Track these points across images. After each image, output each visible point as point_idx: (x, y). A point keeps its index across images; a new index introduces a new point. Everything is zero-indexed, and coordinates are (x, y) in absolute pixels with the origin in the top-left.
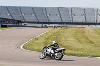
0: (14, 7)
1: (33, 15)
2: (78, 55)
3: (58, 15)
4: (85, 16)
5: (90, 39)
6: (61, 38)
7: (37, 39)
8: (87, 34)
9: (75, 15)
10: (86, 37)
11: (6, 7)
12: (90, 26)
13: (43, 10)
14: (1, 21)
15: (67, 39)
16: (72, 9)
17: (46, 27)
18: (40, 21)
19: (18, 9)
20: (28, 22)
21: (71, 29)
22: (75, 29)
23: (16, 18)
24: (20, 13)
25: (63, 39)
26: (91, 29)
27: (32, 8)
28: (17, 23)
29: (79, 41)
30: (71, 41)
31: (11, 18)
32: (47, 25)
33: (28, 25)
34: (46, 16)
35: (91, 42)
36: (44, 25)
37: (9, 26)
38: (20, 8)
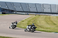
0: (10, 2)
1: (21, 7)
2: (47, 31)
3: (35, 8)
4: (51, 9)
5: (54, 22)
6: (37, 21)
7: (23, 21)
8: (52, 19)
9: (45, 8)
10: (51, 21)
11: (5, 2)
12: (54, 15)
13: (27, 5)
14: (2, 10)
15: (41, 22)
16: (43, 4)
17: (28, 14)
18: (24, 11)
19: (12, 4)
20: (17, 12)
21: (42, 16)
22: (45, 16)
23: (11, 9)
24: (13, 6)
25: (38, 22)
26: (54, 17)
27: (20, 3)
28: (11, 12)
29: (48, 23)
30: (43, 23)
31: (8, 9)
32: (29, 13)
33: (18, 13)
34: (28, 8)
35: (55, 24)
36: (27, 13)
37: (7, 13)
38: (13, 3)
